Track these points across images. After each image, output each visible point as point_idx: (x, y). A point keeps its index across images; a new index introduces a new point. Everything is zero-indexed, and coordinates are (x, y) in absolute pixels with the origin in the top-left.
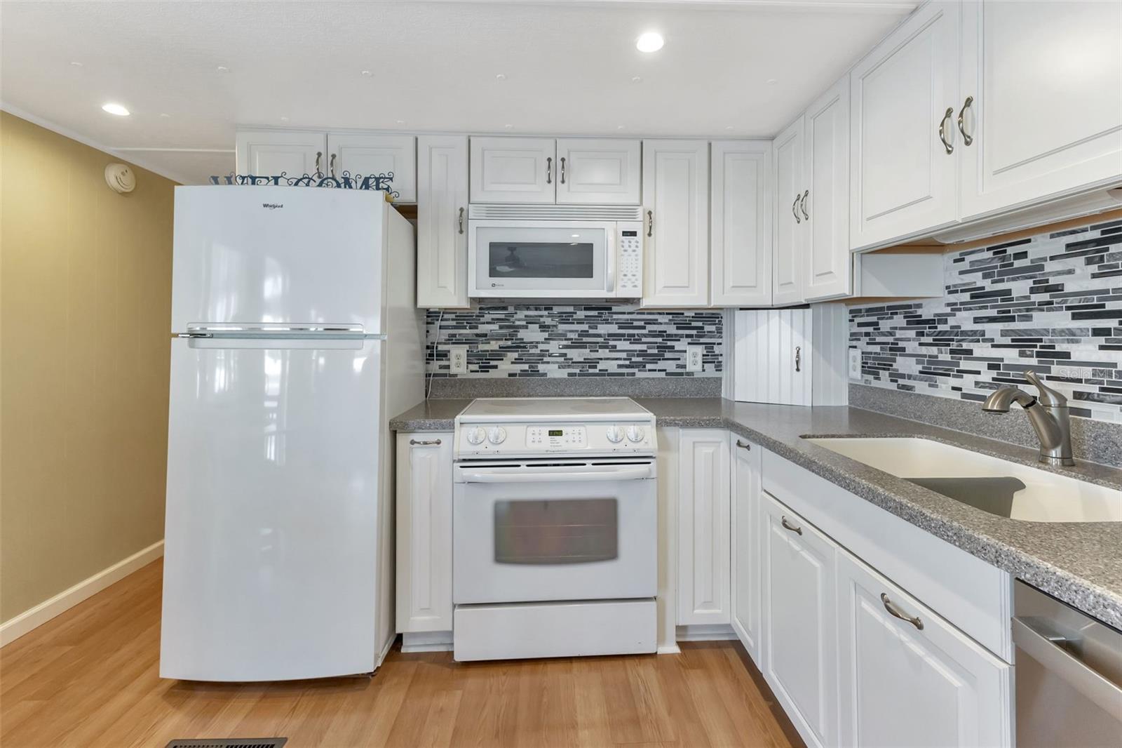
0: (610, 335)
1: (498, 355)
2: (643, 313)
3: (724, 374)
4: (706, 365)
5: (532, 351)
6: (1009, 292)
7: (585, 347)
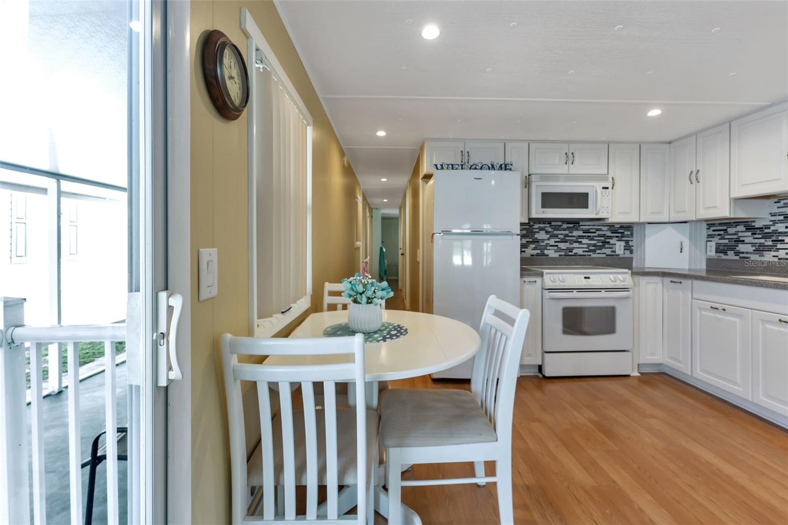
0: (579, 236)
3: (634, 255)
4: (626, 251)
5: (542, 244)
7: (567, 242)
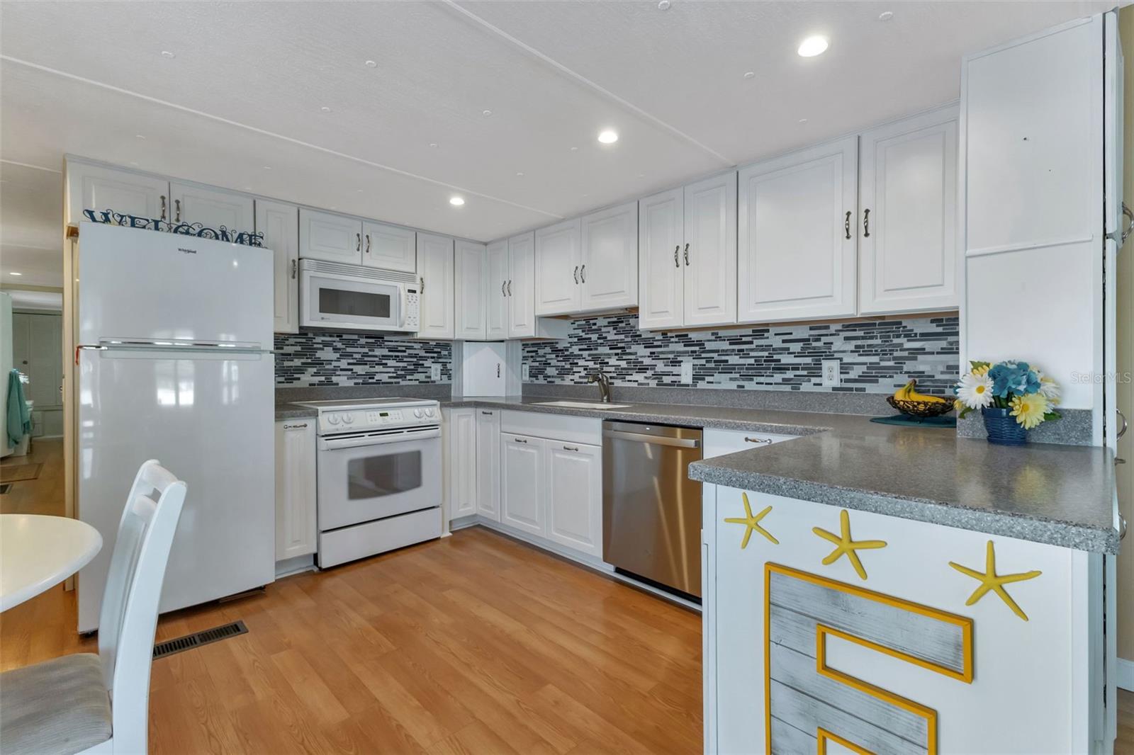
0: (383, 356)
1: (300, 370)
2: (404, 342)
3: (453, 382)
4: (443, 376)
5: (327, 367)
6: (590, 338)
7: (366, 364)
